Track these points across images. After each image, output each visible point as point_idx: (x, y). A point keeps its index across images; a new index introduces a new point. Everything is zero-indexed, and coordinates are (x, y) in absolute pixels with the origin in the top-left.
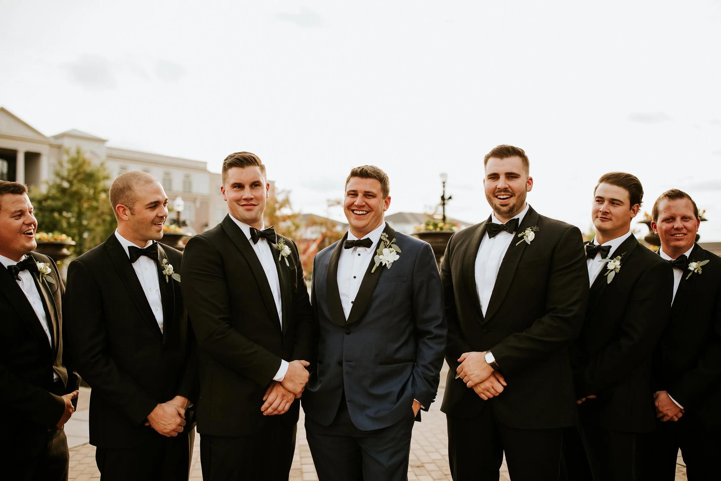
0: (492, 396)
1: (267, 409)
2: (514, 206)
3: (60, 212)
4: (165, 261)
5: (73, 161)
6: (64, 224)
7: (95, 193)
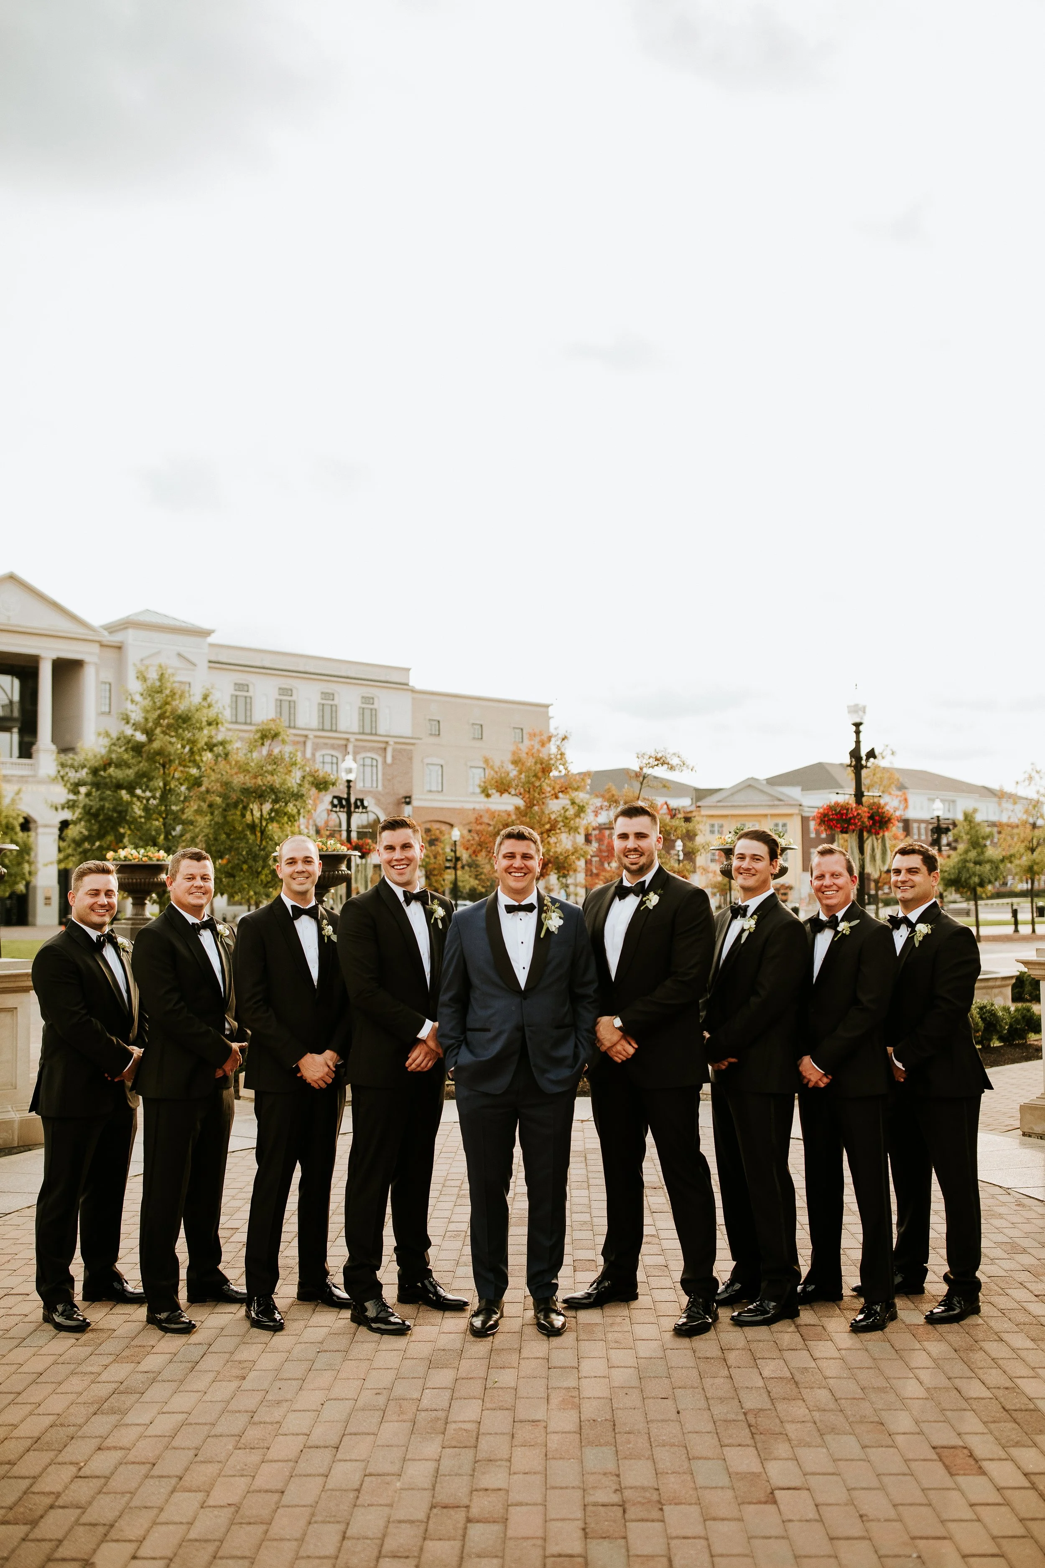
0: (625, 1059)
1: (411, 1065)
2: (644, 864)
3: (131, 790)
4: (325, 922)
5: (153, 692)
6: (137, 810)
7: (191, 751)
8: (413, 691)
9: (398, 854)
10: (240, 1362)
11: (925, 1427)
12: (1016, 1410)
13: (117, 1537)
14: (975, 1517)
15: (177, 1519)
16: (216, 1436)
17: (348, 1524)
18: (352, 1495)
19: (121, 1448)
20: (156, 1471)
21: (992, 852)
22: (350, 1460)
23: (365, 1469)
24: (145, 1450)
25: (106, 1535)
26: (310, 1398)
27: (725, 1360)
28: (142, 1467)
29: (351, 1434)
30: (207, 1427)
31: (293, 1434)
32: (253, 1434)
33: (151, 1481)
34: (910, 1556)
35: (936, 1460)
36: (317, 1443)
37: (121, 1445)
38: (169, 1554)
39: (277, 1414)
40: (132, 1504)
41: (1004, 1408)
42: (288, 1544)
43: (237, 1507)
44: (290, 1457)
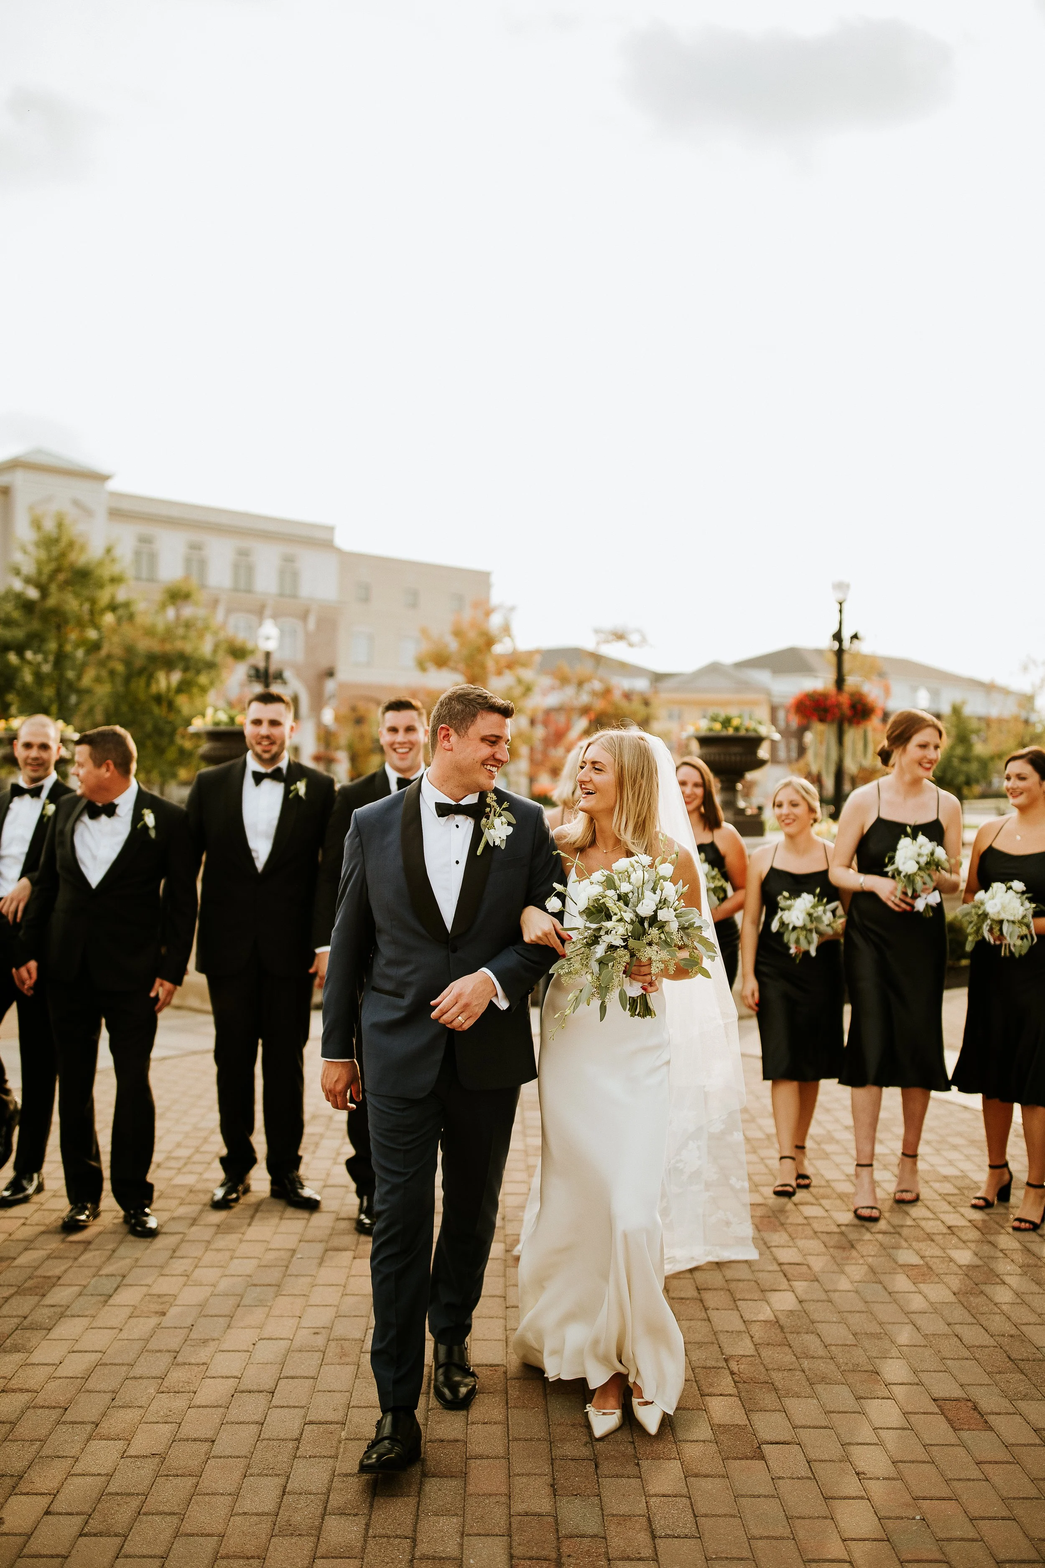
3: (20, 651)
5: (48, 542)
6: (28, 677)
7: (92, 612)
8: (339, 551)
9: (400, 737)
10: (159, 1296)
11: (924, 1377)
12: (1023, 1360)
13: (27, 1490)
14: (982, 1477)
15: (94, 1470)
16: (135, 1378)
17: (288, 1477)
18: (291, 1445)
19: (28, 1391)
20: (68, 1417)
21: (980, 748)
22: (287, 1407)
23: (305, 1417)
24: (55, 1392)
25: (14, 1488)
26: (240, 1337)
27: (701, 1301)
28: (53, 1411)
29: (287, 1378)
30: (125, 1368)
31: (223, 1377)
32: (177, 1376)
33: (64, 1428)
34: (914, 1519)
35: (937, 1414)
36: (250, 1387)
37: (27, 1386)
38: (87, 1508)
39: (203, 1355)
40: (42, 1454)
41: (1009, 1357)
42: (222, 1498)
43: (162, 1457)
44: (220, 1403)
